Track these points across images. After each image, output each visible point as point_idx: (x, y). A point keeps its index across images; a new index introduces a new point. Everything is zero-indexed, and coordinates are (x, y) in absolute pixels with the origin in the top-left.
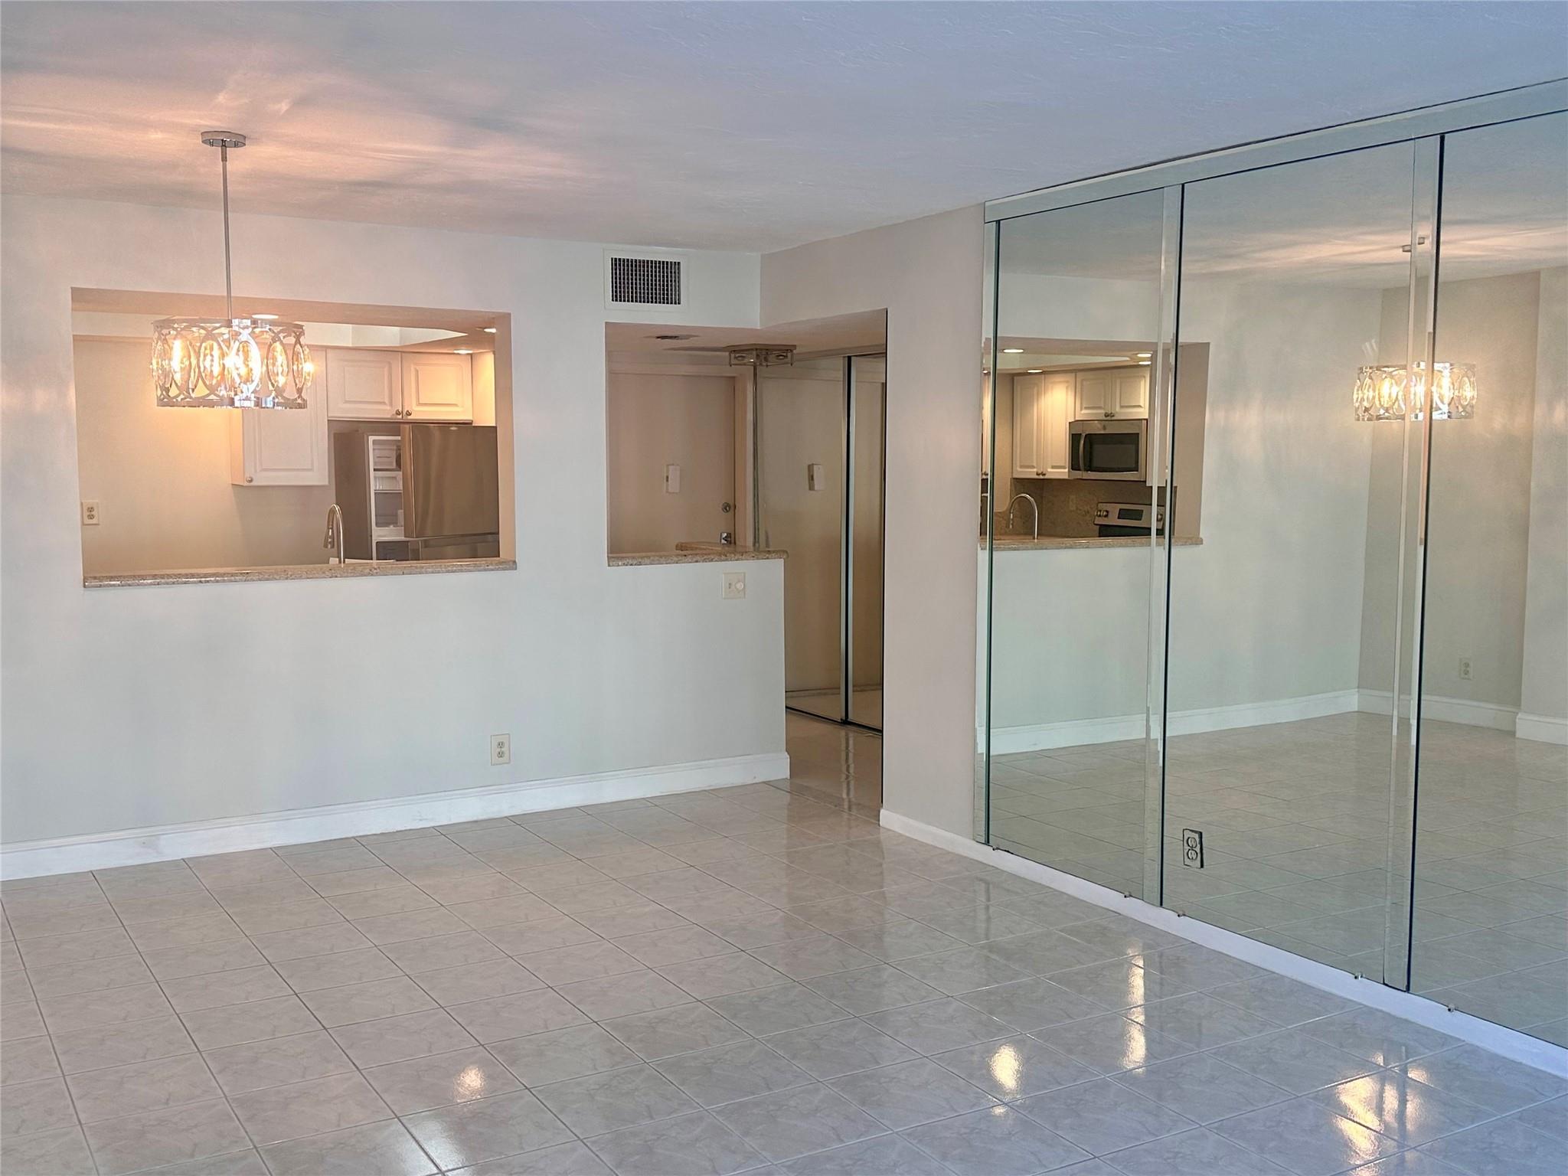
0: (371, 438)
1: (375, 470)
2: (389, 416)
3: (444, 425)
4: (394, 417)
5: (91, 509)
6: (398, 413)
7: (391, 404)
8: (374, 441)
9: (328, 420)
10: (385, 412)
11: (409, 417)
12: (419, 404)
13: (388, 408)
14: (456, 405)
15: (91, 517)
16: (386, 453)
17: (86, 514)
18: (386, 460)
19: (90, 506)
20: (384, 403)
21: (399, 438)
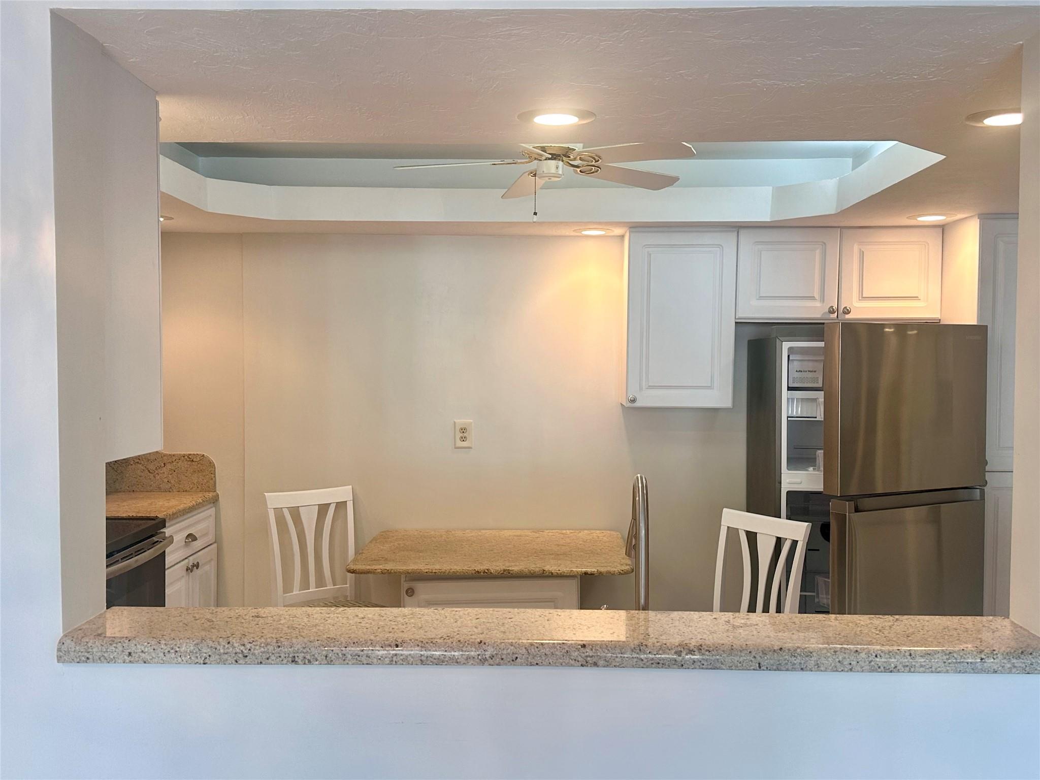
0: (786, 346)
1: (789, 389)
2: (819, 316)
3: (902, 327)
4: (827, 316)
5: (463, 430)
6: (832, 311)
7: (823, 300)
8: (791, 350)
9: (736, 322)
10: (812, 310)
11: (847, 316)
12: (863, 298)
13: (818, 304)
14: (916, 298)
15: (463, 439)
16: (810, 366)
17: (459, 435)
18: (810, 375)
19: (463, 426)
20: (812, 298)
21: (822, 344)
